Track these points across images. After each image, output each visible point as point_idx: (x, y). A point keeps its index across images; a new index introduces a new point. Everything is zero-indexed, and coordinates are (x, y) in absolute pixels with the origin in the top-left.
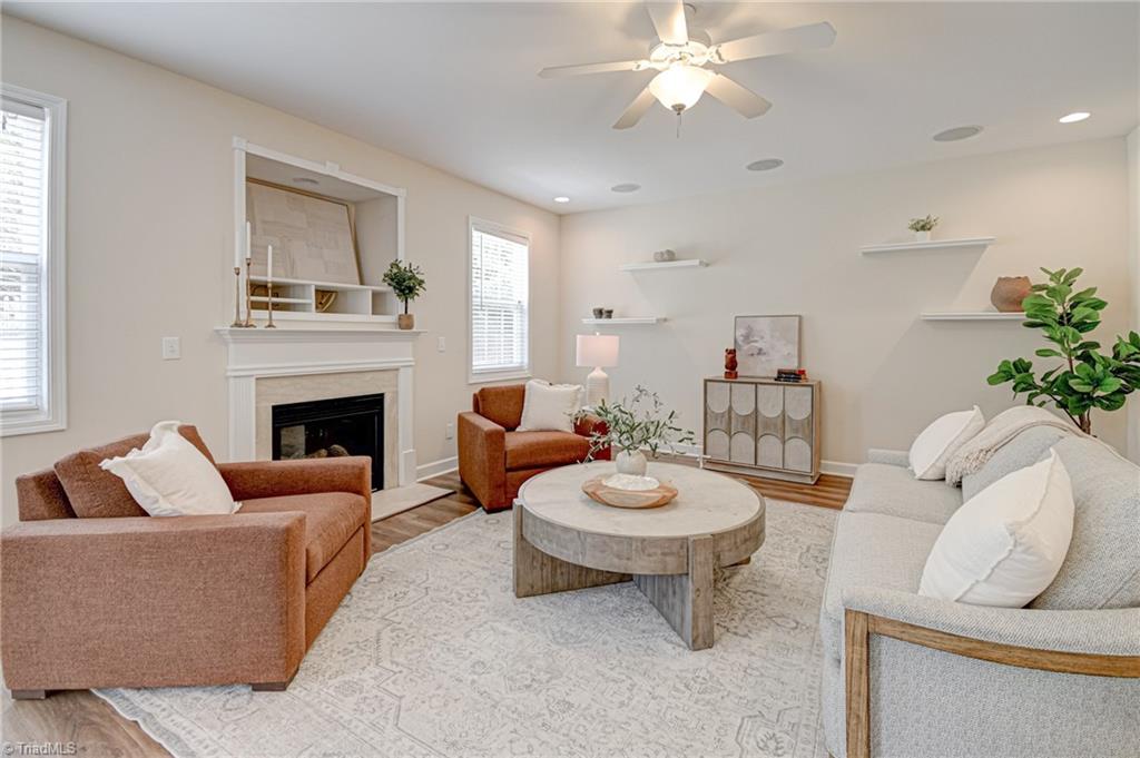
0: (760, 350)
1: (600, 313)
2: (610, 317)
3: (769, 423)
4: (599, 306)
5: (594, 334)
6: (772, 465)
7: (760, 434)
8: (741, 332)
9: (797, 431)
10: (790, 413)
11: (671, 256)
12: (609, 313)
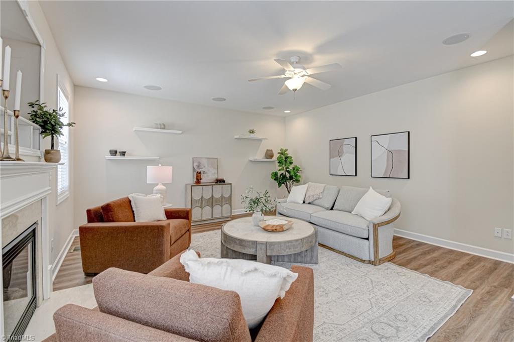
0: (204, 172)
1: (114, 153)
2: (124, 155)
3: (217, 200)
4: (114, 148)
5: (158, 165)
6: (218, 216)
7: (214, 204)
8: (195, 164)
9: (226, 201)
10: (224, 195)
11: (164, 127)
12: (123, 154)
